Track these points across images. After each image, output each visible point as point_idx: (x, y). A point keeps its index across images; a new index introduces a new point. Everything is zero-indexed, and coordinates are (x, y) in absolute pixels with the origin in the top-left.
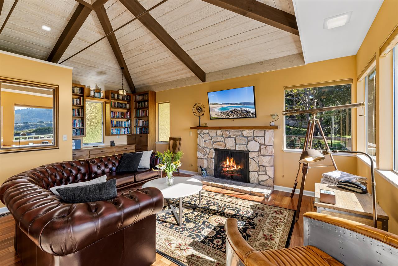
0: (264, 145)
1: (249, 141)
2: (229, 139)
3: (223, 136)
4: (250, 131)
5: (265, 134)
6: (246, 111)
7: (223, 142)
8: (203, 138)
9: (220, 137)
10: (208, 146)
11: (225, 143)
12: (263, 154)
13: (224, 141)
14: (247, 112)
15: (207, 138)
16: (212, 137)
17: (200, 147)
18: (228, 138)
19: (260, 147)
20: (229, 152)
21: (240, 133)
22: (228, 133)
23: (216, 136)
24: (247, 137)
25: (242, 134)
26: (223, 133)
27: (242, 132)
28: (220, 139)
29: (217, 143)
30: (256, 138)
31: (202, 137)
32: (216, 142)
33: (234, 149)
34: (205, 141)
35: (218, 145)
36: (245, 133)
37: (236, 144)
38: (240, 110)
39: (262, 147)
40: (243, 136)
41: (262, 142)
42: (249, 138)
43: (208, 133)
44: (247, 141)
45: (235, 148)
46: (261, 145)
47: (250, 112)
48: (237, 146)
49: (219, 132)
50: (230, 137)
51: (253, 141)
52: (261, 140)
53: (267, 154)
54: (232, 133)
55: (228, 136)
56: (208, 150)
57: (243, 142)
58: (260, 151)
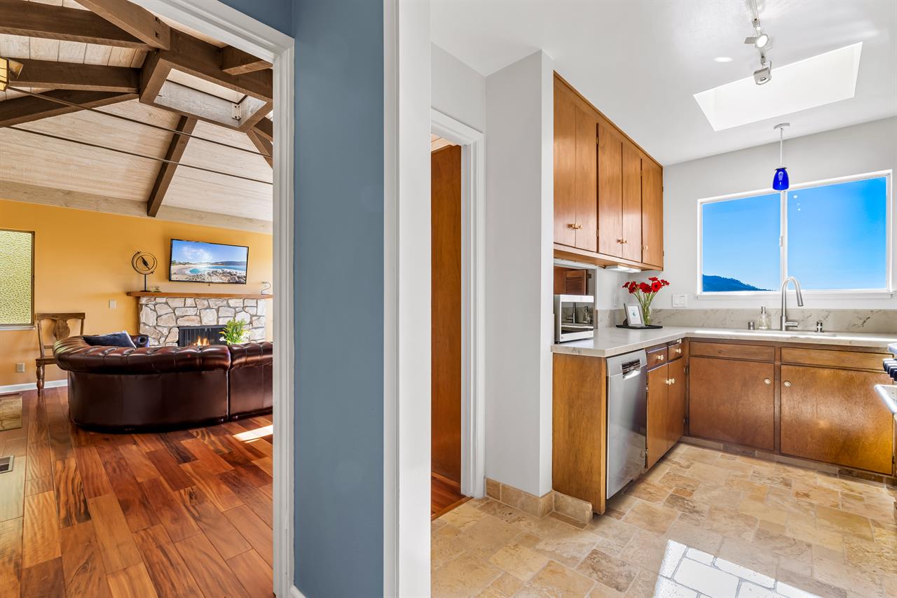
0: (256, 316)
1: (236, 313)
2: (208, 310)
3: (196, 307)
4: (238, 300)
5: (257, 304)
6: (229, 273)
7: (196, 315)
8: (155, 310)
9: (191, 309)
10: (167, 324)
11: (200, 317)
12: (255, 325)
13: (198, 314)
14: (231, 275)
15: (163, 310)
16: (174, 309)
17: (147, 327)
18: (206, 309)
19: (251, 318)
20: (206, 330)
21: (225, 302)
22: (206, 302)
23: (184, 307)
24: (235, 308)
25: (228, 303)
26: (197, 303)
27: (227, 302)
28: (192, 312)
29: (185, 318)
30: (247, 309)
31: (151, 309)
32: (183, 317)
33: (216, 323)
34: (158, 317)
35: (188, 320)
36: (232, 302)
37: (218, 317)
38: (221, 272)
39: (254, 318)
40: (229, 307)
41: (255, 314)
42: (237, 309)
43: (167, 303)
44: (233, 313)
45: (218, 322)
46: (252, 316)
47: (235, 275)
48: (220, 320)
49: (190, 301)
50: (209, 307)
51: (243, 312)
52: (253, 311)
53: (260, 326)
54: (212, 302)
55: (206, 306)
56: (165, 331)
57: (230, 314)
58: (251, 323)
